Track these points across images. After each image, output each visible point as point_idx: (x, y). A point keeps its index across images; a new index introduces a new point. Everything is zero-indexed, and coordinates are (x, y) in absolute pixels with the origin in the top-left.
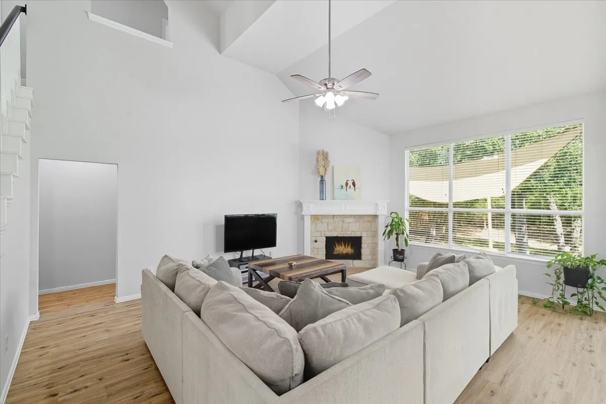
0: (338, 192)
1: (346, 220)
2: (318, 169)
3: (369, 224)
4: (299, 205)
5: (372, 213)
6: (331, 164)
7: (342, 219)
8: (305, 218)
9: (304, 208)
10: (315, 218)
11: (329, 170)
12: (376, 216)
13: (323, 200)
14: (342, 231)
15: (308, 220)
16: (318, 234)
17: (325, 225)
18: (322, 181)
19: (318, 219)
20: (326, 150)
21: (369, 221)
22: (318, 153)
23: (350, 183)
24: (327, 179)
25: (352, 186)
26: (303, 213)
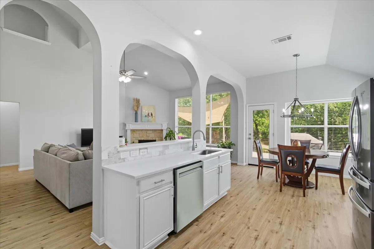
0: (144, 119)
1: (148, 132)
2: (134, 108)
3: (159, 134)
4: (125, 125)
5: (160, 128)
6: (141, 105)
7: (146, 132)
8: (128, 131)
9: (127, 126)
10: (133, 131)
11: (140, 107)
12: (162, 130)
13: (136, 122)
14: (146, 137)
15: (129, 133)
16: (135, 139)
17: (138, 134)
18: (136, 113)
19: (134, 132)
20: (138, 98)
21: (159, 133)
22: (134, 99)
23: (150, 114)
24: (139, 112)
25: (151, 116)
26: (126, 129)
